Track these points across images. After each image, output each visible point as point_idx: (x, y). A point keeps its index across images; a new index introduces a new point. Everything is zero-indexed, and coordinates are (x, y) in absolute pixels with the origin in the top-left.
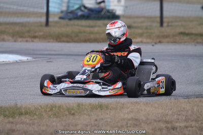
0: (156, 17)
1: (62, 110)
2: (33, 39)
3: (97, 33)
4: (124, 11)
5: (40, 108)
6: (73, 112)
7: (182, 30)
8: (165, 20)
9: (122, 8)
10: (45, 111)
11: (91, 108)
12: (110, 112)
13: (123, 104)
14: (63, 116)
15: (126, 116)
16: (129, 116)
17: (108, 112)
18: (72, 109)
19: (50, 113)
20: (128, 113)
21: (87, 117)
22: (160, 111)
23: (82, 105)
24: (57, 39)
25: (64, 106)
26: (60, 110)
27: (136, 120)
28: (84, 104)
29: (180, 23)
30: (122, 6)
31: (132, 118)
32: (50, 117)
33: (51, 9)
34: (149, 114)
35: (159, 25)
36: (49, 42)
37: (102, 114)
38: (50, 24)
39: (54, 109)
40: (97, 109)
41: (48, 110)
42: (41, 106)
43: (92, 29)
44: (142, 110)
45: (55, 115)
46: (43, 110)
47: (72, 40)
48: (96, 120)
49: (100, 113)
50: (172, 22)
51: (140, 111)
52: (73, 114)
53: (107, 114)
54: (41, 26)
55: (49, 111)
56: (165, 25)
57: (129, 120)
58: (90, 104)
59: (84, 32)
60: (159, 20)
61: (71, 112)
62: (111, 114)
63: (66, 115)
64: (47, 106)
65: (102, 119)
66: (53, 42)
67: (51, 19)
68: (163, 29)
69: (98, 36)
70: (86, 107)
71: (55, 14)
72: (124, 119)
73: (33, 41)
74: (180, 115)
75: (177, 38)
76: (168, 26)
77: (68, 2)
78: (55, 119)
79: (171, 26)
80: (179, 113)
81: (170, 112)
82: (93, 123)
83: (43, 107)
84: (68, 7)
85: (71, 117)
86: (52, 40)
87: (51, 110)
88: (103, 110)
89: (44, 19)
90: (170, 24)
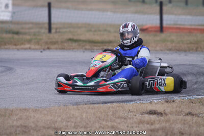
0: (44, 24)
7: (71, 36)
8: (53, 26)
13: (12, 111)
15: (15, 123)
20: (17, 120)
22: (49, 118)
27: (25, 127)
29: (68, 30)
30: (9, 12)
31: (21, 125)
34: (38, 121)
35: (47, 31)
44: (31, 117)
50: (60, 28)
51: (29, 118)
56: (53, 31)
57: (18, 127)
60: (47, 26)
68: (51, 35)
72: (13, 126)
74: (69, 122)
75: (65, 44)
76: (56, 32)
79: (59, 32)
80: (68, 120)
81: (60, 119)
90: (58, 30)
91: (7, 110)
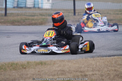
0: (71, 10)
1: (18, 66)
3: (36, 20)
4: (52, 6)
5: (5, 65)
6: (25, 67)
8: (76, 11)
9: (50, 5)
11: (35, 64)
12: (47, 66)
13: (55, 62)
14: (19, 69)
15: (57, 69)
16: (59, 69)
17: (46, 67)
18: (24, 65)
19: (11, 68)
20: (58, 67)
21: (33, 70)
22: (77, 65)
23: (30, 62)
24: (12, 24)
25: (19, 63)
27: (63, 71)
28: (31, 62)
30: (50, 3)
31: (60, 70)
32: (11, 70)
34: (70, 67)
35: (73, 14)
36: (7, 25)
37: (42, 68)
38: (7, 15)
39: (13, 65)
40: (39, 65)
41: (10, 66)
42: (5, 64)
43: (33, 17)
44: (66, 65)
45: (14, 69)
46: (7, 66)
47: (21, 24)
48: (39, 71)
50: (81, 12)
52: (25, 68)
53: (45, 67)
54: (2, 16)
55: (10, 67)
56: (77, 14)
57: (59, 71)
58: (35, 62)
59: (29, 19)
60: (73, 11)
61: (23, 67)
62: (48, 68)
63: (21, 69)
64: (9, 63)
65: (43, 71)
66: (10, 25)
67: (8, 12)
68: (75, 17)
69: (37, 21)
70: (33, 64)
71: (10, 9)
72: (56, 71)
74: (89, 67)
76: (78, 15)
77: (18, 2)
78: (14, 71)
79: (80, 15)
81: (83, 66)
82: (37, 73)
83: (6, 64)
84: (18, 4)
85: (24, 70)
86: (9, 24)
87: (12, 66)
89: (3, 12)
90: (79, 14)
91: (52, 61)
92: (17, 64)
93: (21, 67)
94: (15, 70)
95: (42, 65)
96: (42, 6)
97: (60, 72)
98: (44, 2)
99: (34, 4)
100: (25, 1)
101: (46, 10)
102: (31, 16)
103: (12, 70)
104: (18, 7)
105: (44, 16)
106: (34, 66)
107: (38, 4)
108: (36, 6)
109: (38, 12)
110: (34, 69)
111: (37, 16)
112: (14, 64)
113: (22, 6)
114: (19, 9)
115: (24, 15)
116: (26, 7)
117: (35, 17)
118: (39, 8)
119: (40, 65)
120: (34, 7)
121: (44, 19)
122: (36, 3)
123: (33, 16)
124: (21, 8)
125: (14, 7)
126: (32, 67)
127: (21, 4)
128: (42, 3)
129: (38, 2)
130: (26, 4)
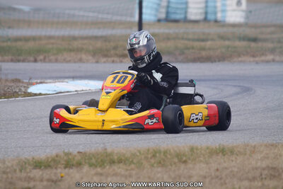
1: (169, 156)
2: (121, 59)
3: (210, 49)
4: (247, 17)
5: (138, 154)
6: (184, 159)
9: (243, 14)
10: (146, 158)
11: (209, 153)
12: (236, 158)
14: (171, 165)
16: (264, 164)
17: (234, 159)
18: (184, 155)
19: (153, 161)
21: (204, 166)
23: (197, 149)
25: (172, 151)
26: (166, 156)
28: (199, 147)
32: (152, 166)
33: (144, 17)
37: (225, 162)
39: (158, 155)
40: (217, 154)
41: (150, 156)
42: (139, 152)
43: (203, 44)
45: (160, 163)
46: (143, 157)
48: (217, 170)
49: (222, 161)
52: (185, 162)
53: (232, 161)
55: (151, 158)
58: (208, 148)
59: (193, 48)
61: (181, 158)
62: (238, 162)
63: (175, 163)
64: (148, 150)
65: (226, 168)
69: (212, 53)
70: (203, 152)
71: (149, 24)
73: (121, 62)
77: (168, 7)
78: (159, 169)
82: (213, 175)
83: (142, 152)
84: (167, 13)
85: (183, 166)
87: (154, 156)
88: (226, 156)
92: (165, 152)
93: (176, 160)
94: (163, 166)
95: (224, 155)
96: (225, 17)
97: (266, 172)
98: (228, 8)
99: (206, 13)
100: (184, 6)
101: (234, 25)
102: (199, 40)
103: (155, 165)
104: (168, 20)
105: (229, 39)
106: (206, 156)
107: (215, 13)
108: (211, 17)
109: (214, 30)
110: (207, 163)
111: (212, 40)
112: (160, 152)
113: (178, 17)
114: (171, 25)
115: (183, 39)
116: (186, 20)
117: (209, 44)
118: (216, 21)
119: (221, 154)
120: (206, 20)
121: (228, 47)
122: (210, 10)
123: (203, 40)
124: (176, 21)
125: (159, 21)
126: (202, 159)
127: (175, 13)
128: (223, 11)
129: (215, 7)
130: (186, 12)
